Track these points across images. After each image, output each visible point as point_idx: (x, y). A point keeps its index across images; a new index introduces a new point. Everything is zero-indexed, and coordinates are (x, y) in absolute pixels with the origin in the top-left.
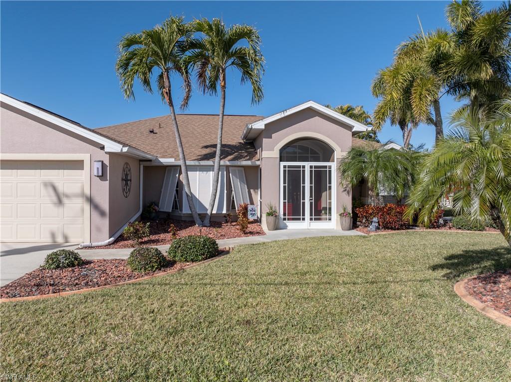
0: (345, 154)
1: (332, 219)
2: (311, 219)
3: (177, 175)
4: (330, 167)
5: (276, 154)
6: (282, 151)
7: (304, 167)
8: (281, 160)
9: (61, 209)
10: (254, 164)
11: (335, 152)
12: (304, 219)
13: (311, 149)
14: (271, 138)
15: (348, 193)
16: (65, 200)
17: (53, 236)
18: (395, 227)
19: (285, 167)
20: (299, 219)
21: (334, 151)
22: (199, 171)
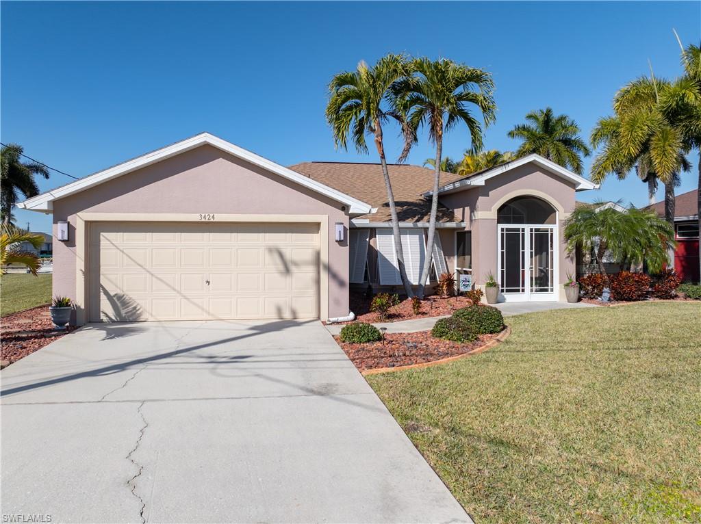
0: (569, 215)
1: (554, 290)
2: (532, 291)
3: (368, 240)
4: (552, 230)
5: (493, 215)
6: (500, 210)
7: (523, 230)
8: (499, 222)
9: (288, 279)
10: (459, 226)
11: (557, 212)
12: (523, 291)
13: (514, 209)
14: (488, 196)
15: (572, 259)
16: (293, 269)
17: (279, 311)
18: (633, 297)
19: (503, 230)
20: (518, 291)
21: (555, 212)
22: (410, 234)
